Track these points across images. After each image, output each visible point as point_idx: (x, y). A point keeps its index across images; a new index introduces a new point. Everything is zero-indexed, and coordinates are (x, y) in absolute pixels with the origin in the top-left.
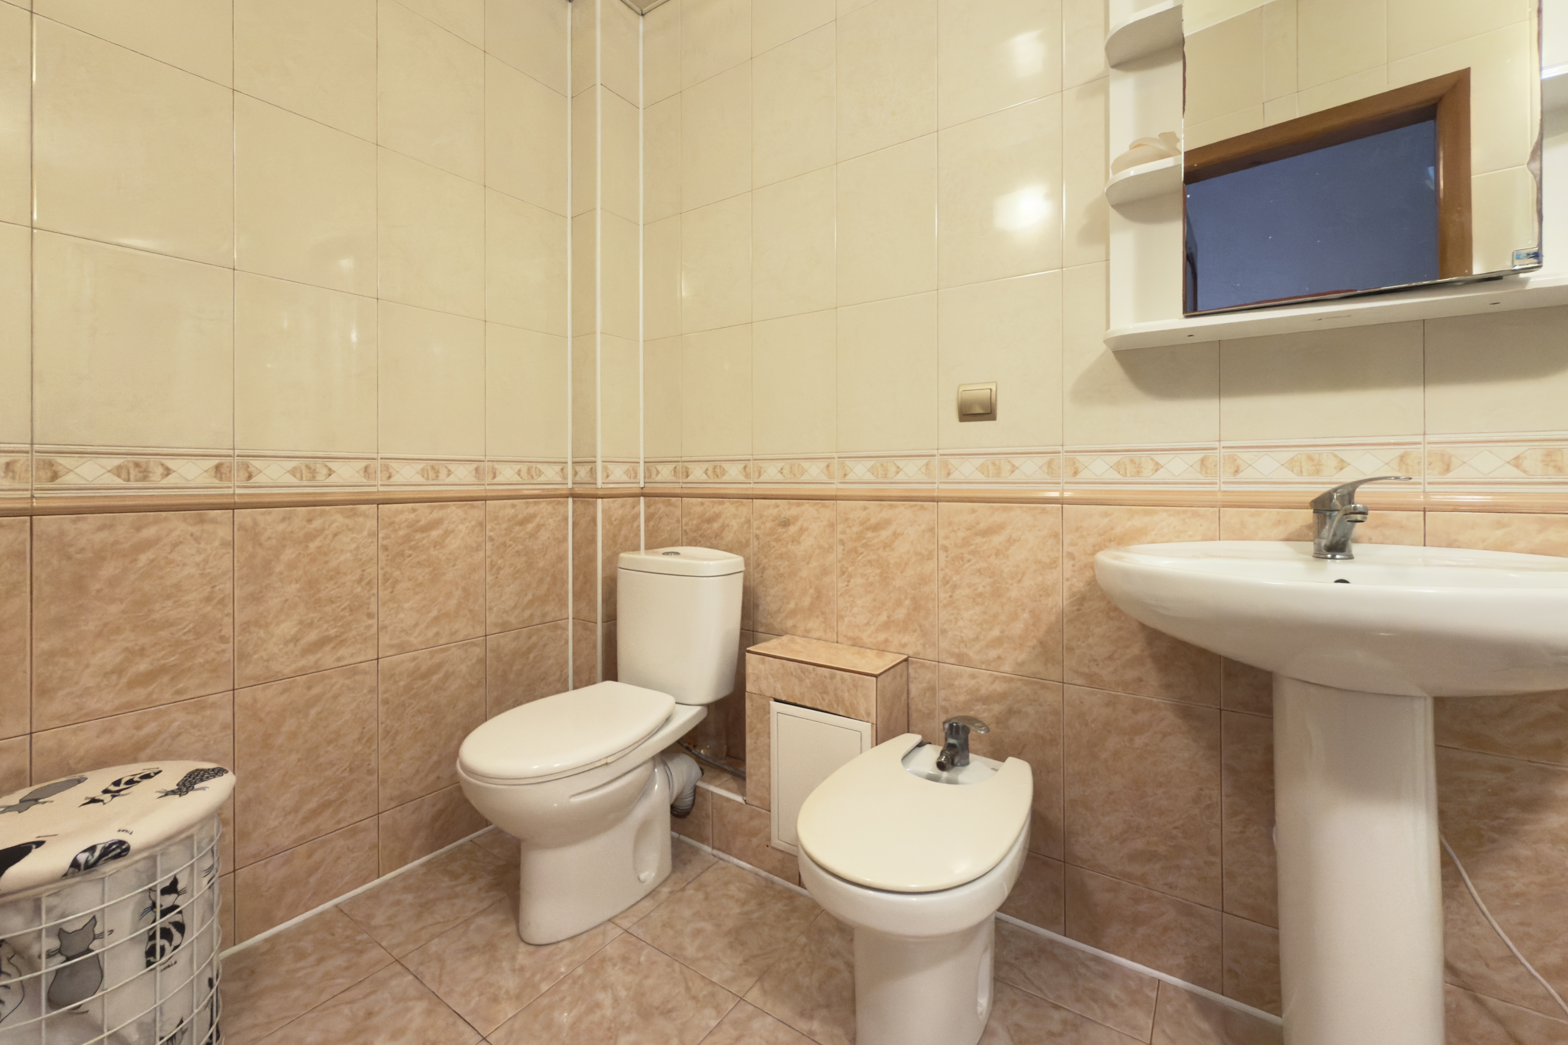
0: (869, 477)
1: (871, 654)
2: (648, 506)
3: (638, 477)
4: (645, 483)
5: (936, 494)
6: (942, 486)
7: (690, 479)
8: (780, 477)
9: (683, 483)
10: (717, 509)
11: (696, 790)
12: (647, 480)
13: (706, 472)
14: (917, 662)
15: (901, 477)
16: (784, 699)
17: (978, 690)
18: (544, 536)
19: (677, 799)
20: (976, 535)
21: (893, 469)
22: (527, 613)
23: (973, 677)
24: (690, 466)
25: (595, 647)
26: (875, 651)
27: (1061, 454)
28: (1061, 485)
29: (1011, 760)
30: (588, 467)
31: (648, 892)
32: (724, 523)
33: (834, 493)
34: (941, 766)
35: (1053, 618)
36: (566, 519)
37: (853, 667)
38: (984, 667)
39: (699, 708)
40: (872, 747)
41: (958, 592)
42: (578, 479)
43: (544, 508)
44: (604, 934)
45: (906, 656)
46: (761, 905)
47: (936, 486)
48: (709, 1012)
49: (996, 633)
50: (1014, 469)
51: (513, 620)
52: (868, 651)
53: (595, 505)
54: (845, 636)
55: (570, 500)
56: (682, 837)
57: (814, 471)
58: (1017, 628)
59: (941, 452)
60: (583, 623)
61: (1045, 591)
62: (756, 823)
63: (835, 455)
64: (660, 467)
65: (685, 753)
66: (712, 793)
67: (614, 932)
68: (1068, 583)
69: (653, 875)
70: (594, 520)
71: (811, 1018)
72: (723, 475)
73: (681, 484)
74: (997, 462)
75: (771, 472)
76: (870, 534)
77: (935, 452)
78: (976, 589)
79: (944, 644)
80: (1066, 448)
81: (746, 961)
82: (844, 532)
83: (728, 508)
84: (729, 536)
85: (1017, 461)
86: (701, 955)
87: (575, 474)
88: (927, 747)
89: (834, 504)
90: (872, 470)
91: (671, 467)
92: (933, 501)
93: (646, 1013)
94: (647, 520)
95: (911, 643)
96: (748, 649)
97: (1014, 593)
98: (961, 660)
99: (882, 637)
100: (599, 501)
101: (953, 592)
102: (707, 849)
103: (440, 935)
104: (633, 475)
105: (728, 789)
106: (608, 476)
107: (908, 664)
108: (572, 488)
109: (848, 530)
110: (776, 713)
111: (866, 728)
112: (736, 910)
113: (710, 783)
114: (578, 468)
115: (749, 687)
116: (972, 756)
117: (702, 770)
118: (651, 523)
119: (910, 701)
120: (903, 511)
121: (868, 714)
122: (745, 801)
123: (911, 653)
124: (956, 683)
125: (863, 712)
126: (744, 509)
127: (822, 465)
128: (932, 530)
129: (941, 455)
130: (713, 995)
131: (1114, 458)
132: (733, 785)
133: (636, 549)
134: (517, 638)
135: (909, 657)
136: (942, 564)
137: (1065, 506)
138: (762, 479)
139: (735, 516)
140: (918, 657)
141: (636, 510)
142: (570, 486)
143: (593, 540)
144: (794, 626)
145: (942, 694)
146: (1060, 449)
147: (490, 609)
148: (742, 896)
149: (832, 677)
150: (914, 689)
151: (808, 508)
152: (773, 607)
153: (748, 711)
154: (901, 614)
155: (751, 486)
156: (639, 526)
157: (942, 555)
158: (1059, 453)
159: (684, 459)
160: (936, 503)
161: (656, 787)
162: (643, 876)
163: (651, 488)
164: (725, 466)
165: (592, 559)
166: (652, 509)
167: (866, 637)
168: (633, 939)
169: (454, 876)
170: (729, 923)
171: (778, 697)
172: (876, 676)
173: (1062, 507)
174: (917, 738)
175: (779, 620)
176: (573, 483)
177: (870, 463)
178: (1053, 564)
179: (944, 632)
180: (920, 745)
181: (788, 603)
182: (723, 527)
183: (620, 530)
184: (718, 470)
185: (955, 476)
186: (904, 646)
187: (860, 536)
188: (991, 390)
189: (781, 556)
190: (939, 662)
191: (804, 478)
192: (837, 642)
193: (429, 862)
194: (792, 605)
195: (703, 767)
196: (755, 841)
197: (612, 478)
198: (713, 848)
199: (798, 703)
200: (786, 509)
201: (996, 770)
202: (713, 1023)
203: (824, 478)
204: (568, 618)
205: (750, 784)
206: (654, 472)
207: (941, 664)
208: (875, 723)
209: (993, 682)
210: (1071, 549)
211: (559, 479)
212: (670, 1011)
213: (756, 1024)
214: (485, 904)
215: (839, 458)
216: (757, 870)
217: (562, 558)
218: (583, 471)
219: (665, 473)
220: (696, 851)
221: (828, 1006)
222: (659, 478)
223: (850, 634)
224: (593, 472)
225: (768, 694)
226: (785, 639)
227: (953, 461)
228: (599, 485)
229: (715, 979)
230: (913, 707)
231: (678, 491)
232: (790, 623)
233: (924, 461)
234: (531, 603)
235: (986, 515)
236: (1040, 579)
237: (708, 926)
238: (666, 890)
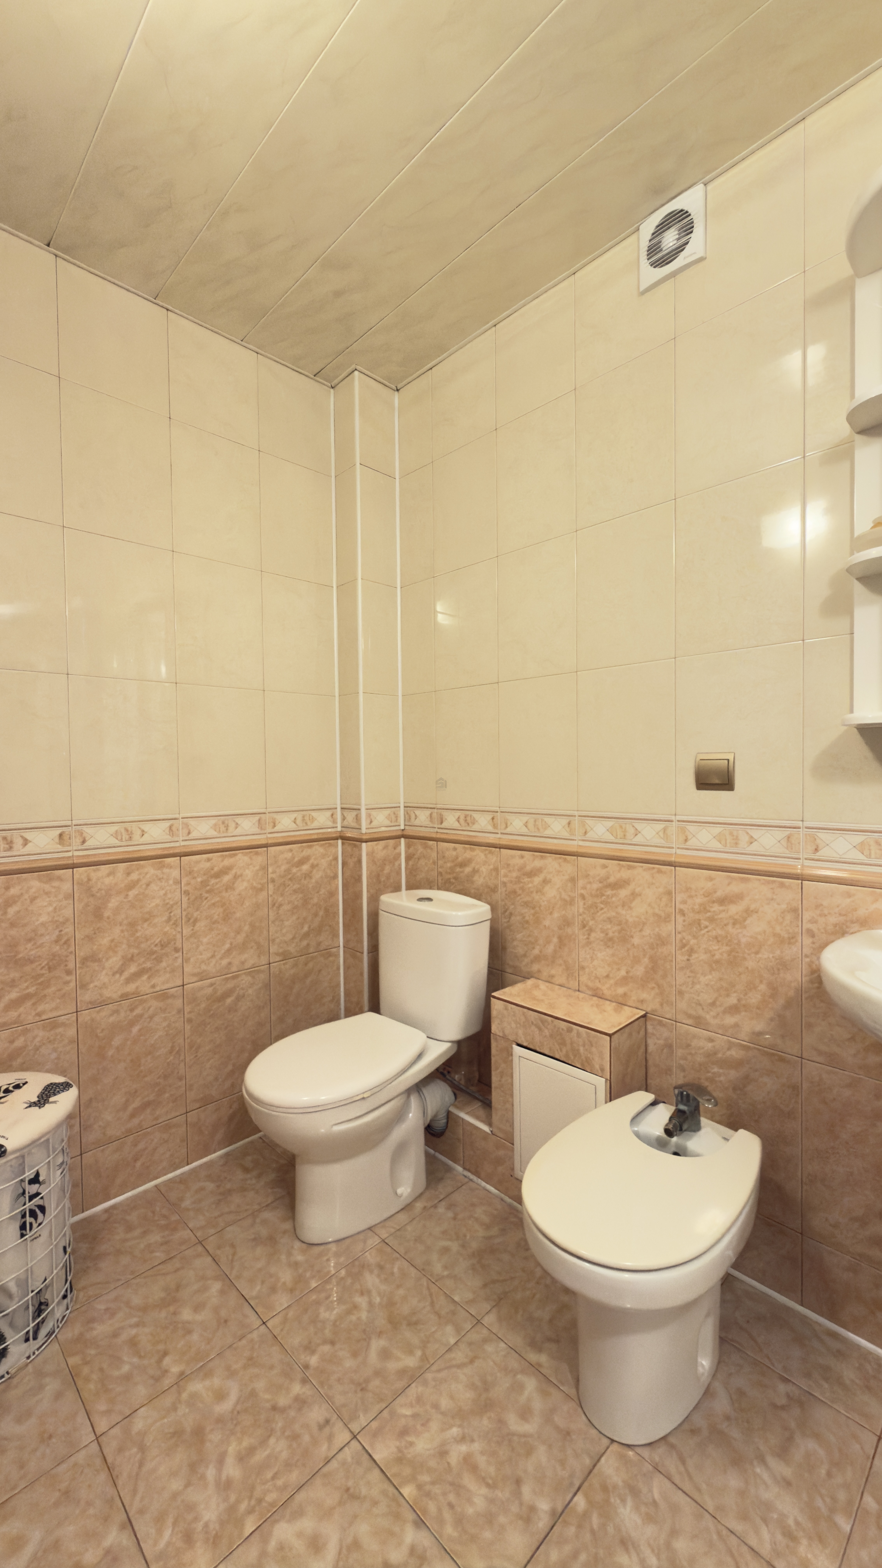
0: (609, 837)
1: (609, 1007)
2: (408, 846)
3: (398, 821)
4: (405, 825)
5: (673, 859)
6: (679, 852)
7: (443, 826)
8: (524, 830)
9: (438, 828)
10: (468, 854)
11: (449, 1114)
12: (406, 824)
13: (458, 820)
14: (655, 1019)
15: (638, 839)
16: (525, 1044)
17: (715, 1054)
18: (317, 875)
19: (431, 1121)
20: (714, 902)
21: (631, 831)
22: (305, 943)
23: (711, 1040)
24: (445, 813)
25: (362, 974)
26: (614, 1004)
27: (801, 830)
28: (801, 861)
29: (742, 1132)
30: (354, 813)
31: (402, 1207)
32: (474, 868)
33: (575, 850)
34: (669, 1132)
35: (791, 993)
36: (336, 859)
37: (588, 1023)
38: (720, 1032)
39: (449, 1045)
40: (606, 1102)
41: (694, 956)
42: (345, 823)
43: (317, 849)
44: (365, 1241)
45: (644, 1012)
46: (503, 1231)
47: (673, 851)
48: (449, 1329)
49: (733, 1000)
50: (752, 841)
51: (292, 949)
52: (608, 1002)
53: (360, 849)
54: (587, 986)
55: (340, 842)
56: (438, 1155)
57: (557, 827)
58: (754, 998)
59: (679, 818)
60: (352, 951)
61: (783, 965)
62: (501, 1153)
63: (576, 813)
64: (418, 812)
65: (440, 1079)
66: (463, 1119)
67: (373, 1241)
68: (808, 960)
69: (409, 1190)
70: (360, 861)
71: (540, 1350)
72: (474, 824)
73: (436, 829)
74: (735, 833)
75: (517, 824)
76: (609, 892)
77: (673, 818)
78: (713, 956)
79: (682, 1005)
80: (806, 824)
81: (485, 1286)
82: (584, 888)
83: (479, 854)
84: (479, 880)
85: (756, 833)
86: (446, 1273)
87: (344, 819)
88: (661, 1105)
89: (574, 860)
90: (610, 830)
91: (428, 812)
92: (671, 866)
93: (394, 1322)
94: (408, 858)
95: (650, 1000)
96: (493, 994)
97: (750, 964)
98: (699, 1022)
99: (621, 991)
100: (364, 845)
101: (690, 955)
102: (460, 1169)
103: (234, 1222)
104: (394, 818)
105: (478, 1118)
106: (371, 822)
107: (646, 1020)
108: (341, 831)
109: (588, 886)
110: (518, 1058)
111: (601, 1083)
112: (481, 1233)
113: (460, 1109)
114: (346, 813)
115: (494, 1028)
116: (704, 1121)
117: (455, 1094)
118: (411, 863)
119: (648, 1056)
120: (641, 873)
121: (602, 1070)
122: (492, 1131)
123: (649, 1010)
124: (693, 1044)
125: (597, 1067)
126: (494, 858)
127: (564, 821)
128: (669, 893)
129: (678, 821)
130: (453, 1313)
131: (859, 838)
132: (481, 1112)
133: (397, 889)
134: (295, 965)
135: (647, 1013)
136: (679, 927)
137: (803, 882)
138: (508, 830)
139: (485, 863)
140: (656, 1014)
141: (397, 851)
142: (339, 829)
143: (359, 879)
144: (539, 971)
145: (680, 1052)
146: (800, 824)
147: (274, 940)
148: (486, 1219)
149: (570, 1030)
150: (653, 1045)
151: (551, 862)
152: (520, 951)
153: (494, 1051)
154: (639, 971)
155: (499, 836)
156: (400, 865)
157: (680, 919)
158: (799, 828)
159: (439, 806)
160: (673, 868)
161: (411, 1115)
162: (399, 1191)
163: (410, 831)
164: (476, 815)
165: (359, 896)
166: (411, 850)
167: (606, 988)
168: (389, 1250)
169: (246, 1170)
170: (474, 1245)
171: (520, 1042)
172: (610, 1035)
173: (802, 883)
174: (650, 1097)
175: (524, 963)
176: (342, 827)
177: (609, 823)
178: (791, 940)
179: (681, 993)
180: (654, 1104)
181: (534, 948)
182: (475, 871)
183: (383, 870)
184: (469, 818)
185: (692, 842)
186: (642, 1001)
187: (600, 893)
188: (728, 760)
189: (526, 904)
190: (676, 1021)
191: (548, 832)
192: (579, 991)
193: (227, 1155)
194: (536, 951)
195: (457, 1092)
196: (500, 1169)
197: (375, 824)
198: (464, 1168)
199: (538, 1050)
200: (531, 861)
201: (726, 1139)
202: (452, 1341)
203: (566, 834)
204: (339, 946)
205: (495, 1118)
206: (413, 816)
207: (678, 1024)
208: (608, 1078)
209: (729, 1049)
210: (810, 926)
211: (330, 824)
212: (416, 1323)
213: (489, 1348)
214: (270, 1200)
215: (579, 816)
216: (503, 1195)
217: (333, 894)
218: (350, 817)
219: (422, 817)
220: (449, 1169)
221: (557, 1341)
222: (417, 822)
223: (590, 984)
224: (358, 819)
225: (512, 1038)
226: (530, 982)
227: (691, 828)
228: (364, 831)
229: (456, 1298)
230: (650, 1063)
231: (434, 836)
232: (535, 967)
233: (661, 826)
234: (307, 935)
235: (723, 884)
236: (778, 952)
237: (455, 1246)
238: (419, 1205)
